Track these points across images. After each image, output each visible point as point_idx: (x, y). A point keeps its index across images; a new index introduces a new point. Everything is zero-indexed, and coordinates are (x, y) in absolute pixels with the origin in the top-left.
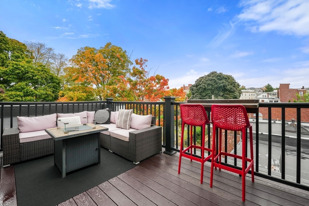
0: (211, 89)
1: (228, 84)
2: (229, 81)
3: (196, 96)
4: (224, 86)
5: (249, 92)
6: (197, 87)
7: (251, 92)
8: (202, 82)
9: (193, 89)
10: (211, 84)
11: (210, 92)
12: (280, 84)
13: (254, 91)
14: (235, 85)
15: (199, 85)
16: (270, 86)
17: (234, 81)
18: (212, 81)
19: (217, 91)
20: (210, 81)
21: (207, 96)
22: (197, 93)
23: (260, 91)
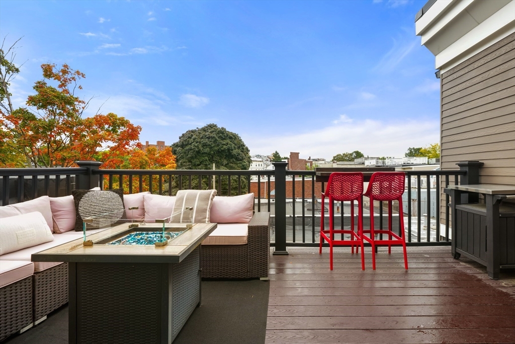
0: (209, 154)
1: (235, 148)
2: (236, 142)
3: (181, 164)
4: (229, 149)
5: (256, 161)
6: (183, 148)
7: (258, 161)
8: (194, 140)
9: (175, 151)
10: (209, 145)
11: (207, 158)
12: (291, 153)
13: (261, 160)
14: (243, 149)
15: (186, 145)
16: (278, 154)
17: (242, 143)
18: (210, 140)
19: (218, 158)
20: (207, 140)
21: (202, 165)
22: (183, 158)
23: (267, 160)
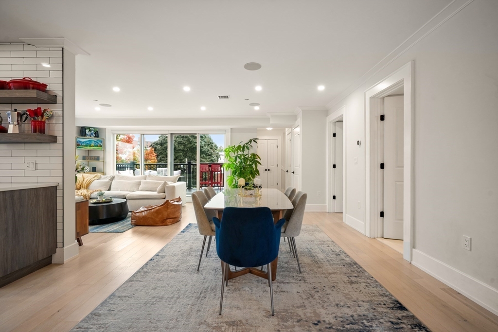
0: (183, 151)
1: (205, 145)
2: (206, 140)
3: (160, 159)
6: (162, 146)
10: (183, 143)
11: (181, 154)
14: (212, 146)
17: (211, 141)
18: (184, 139)
19: (191, 153)
20: (182, 138)
21: (177, 160)
